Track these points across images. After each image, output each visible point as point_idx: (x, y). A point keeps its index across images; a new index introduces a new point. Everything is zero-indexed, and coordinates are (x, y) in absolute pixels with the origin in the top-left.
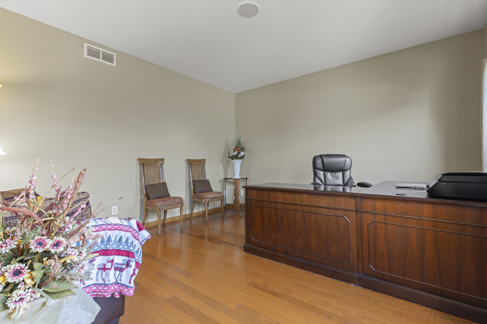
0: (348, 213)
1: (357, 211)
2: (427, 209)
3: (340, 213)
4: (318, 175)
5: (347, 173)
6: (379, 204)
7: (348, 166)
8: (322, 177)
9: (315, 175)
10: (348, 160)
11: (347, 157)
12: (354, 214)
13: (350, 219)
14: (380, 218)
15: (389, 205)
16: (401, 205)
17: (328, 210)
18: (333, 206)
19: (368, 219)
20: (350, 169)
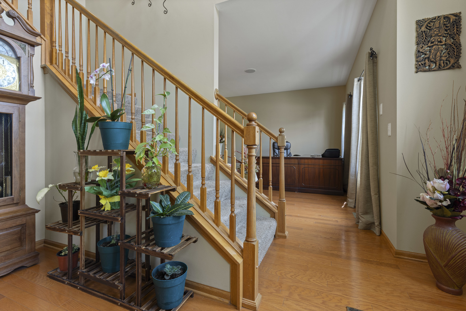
0: (295, 165)
1: (298, 164)
2: (321, 161)
3: (292, 165)
4: (275, 151)
5: (289, 150)
6: (306, 161)
7: (289, 147)
8: (277, 152)
9: (274, 151)
10: (289, 144)
11: (289, 142)
12: (297, 165)
13: (295, 167)
14: (306, 166)
15: (310, 161)
16: (313, 161)
17: (287, 165)
18: (289, 163)
19: (302, 166)
20: (290, 148)
